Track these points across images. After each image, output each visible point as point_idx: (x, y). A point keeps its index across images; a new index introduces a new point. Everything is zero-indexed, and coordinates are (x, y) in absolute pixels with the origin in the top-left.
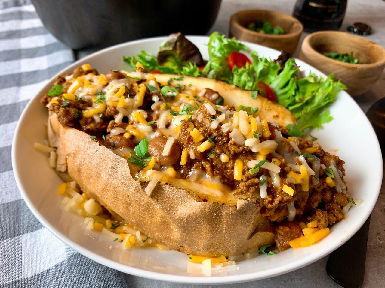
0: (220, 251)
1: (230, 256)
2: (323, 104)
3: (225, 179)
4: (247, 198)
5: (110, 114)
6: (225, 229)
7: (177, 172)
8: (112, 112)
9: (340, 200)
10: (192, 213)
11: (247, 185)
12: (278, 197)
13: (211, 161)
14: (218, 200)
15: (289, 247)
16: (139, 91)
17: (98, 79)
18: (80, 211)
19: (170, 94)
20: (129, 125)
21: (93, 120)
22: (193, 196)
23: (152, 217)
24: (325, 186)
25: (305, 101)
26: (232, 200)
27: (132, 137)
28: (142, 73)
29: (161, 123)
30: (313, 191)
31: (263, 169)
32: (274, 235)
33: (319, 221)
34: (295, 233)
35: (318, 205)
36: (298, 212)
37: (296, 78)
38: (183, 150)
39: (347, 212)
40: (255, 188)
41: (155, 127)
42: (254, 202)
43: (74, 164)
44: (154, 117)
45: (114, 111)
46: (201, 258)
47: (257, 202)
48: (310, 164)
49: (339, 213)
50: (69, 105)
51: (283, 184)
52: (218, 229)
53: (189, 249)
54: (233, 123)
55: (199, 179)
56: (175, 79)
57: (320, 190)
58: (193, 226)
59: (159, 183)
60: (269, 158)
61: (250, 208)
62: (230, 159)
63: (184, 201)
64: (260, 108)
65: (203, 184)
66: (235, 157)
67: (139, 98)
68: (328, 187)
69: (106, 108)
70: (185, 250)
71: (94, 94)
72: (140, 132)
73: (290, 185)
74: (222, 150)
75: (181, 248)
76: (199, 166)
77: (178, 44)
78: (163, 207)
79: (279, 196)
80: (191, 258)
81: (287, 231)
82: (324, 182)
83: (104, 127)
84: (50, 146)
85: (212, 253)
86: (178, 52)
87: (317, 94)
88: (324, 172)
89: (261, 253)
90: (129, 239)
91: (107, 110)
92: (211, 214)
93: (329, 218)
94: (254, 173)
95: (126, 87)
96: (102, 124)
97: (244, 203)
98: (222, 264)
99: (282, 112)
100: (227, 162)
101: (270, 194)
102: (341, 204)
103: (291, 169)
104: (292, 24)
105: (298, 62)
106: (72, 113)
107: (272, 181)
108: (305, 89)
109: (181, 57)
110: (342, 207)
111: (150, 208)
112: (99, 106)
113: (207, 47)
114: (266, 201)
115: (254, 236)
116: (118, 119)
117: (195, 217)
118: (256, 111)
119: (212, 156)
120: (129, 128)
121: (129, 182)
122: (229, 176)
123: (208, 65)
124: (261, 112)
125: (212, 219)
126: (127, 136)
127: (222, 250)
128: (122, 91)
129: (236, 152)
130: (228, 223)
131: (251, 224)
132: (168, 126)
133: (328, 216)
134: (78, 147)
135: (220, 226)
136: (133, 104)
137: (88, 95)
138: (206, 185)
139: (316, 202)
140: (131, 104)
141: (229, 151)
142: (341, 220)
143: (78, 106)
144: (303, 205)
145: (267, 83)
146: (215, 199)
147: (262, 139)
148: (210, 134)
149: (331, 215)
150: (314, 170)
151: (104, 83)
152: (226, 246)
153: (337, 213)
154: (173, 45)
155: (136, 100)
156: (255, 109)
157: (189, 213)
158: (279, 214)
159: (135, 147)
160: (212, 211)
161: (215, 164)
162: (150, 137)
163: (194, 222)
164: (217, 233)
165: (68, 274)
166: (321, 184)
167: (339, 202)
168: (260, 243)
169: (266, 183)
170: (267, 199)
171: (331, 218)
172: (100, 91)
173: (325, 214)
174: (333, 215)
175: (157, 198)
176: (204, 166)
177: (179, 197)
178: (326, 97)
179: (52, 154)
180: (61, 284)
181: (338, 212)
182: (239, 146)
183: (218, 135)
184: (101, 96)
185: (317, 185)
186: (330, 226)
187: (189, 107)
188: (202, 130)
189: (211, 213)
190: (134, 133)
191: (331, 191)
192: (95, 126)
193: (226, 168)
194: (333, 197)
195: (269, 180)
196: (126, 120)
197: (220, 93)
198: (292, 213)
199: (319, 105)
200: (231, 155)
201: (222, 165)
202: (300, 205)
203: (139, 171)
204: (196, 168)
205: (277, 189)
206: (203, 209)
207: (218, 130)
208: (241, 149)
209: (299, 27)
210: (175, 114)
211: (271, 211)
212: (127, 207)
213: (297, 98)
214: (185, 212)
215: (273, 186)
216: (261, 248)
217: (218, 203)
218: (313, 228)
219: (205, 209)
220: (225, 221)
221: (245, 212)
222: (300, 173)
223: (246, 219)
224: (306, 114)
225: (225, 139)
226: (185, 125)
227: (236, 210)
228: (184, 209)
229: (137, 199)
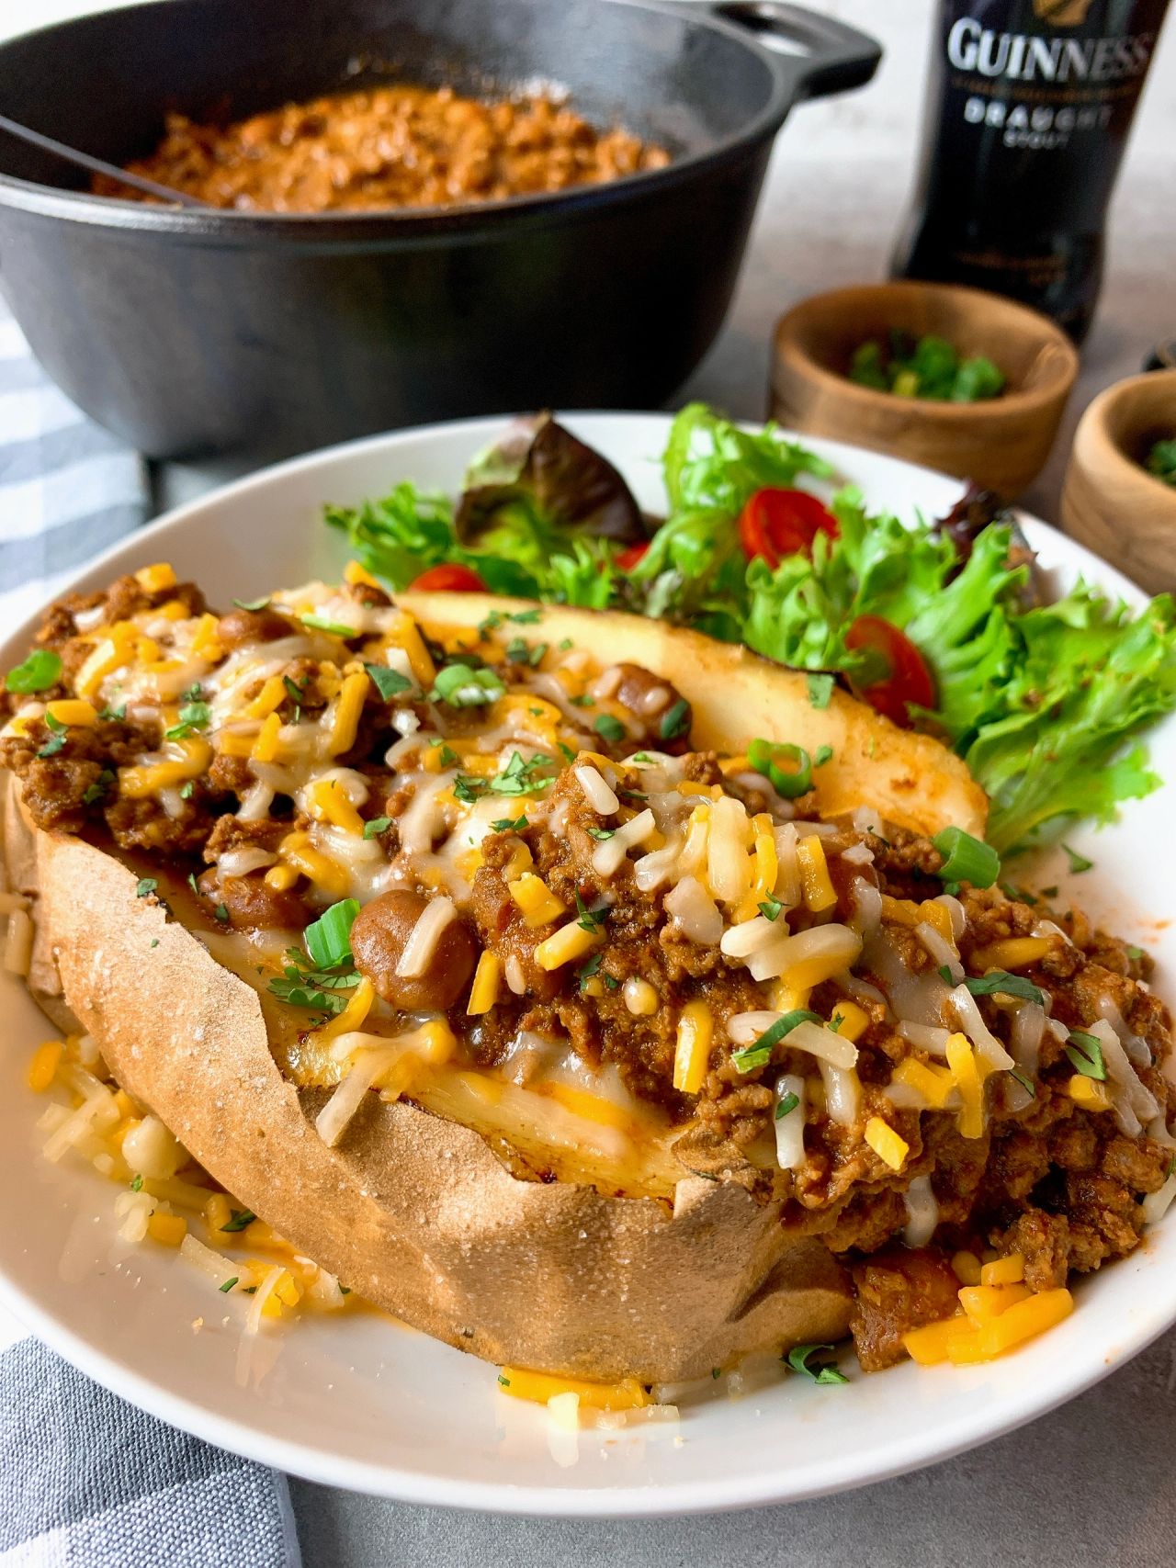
0: (618, 1361)
1: (660, 1382)
2: (1122, 721)
3: (647, 1077)
4: (720, 1170)
5: (222, 787)
6: (626, 1288)
7: (458, 1038)
8: (230, 779)
9: (1129, 1169)
10: (492, 1225)
11: (723, 1112)
12: (849, 1163)
13: (590, 1006)
14: (604, 1174)
15: (902, 1356)
16: (339, 694)
17: (191, 633)
18: (104, 1163)
19: (471, 693)
20: (293, 831)
21: (156, 809)
22: (501, 1155)
23: (351, 1221)
24: (1065, 1110)
25: (1044, 708)
26: (660, 1173)
27: (302, 883)
28: (368, 605)
29: (413, 829)
30: (1005, 1135)
31: (791, 1050)
32: (848, 1302)
33: (1030, 1258)
34: (928, 1302)
35: (1035, 1187)
36: (947, 1214)
37: (1013, 605)
38: (485, 954)
39: (1162, 1219)
40: (757, 1127)
41: (389, 845)
42: (745, 1189)
43: (78, 982)
44: (391, 805)
45: (236, 773)
46: (546, 1383)
47: (762, 1187)
48: (1000, 1024)
49: (1120, 1224)
50: (66, 751)
51: (868, 1112)
52: (600, 1287)
53: (496, 1348)
54: (685, 850)
55: (542, 1076)
56: (507, 616)
57: (1040, 1128)
58: (503, 1272)
59: (375, 1091)
60: (821, 1003)
61: (731, 1208)
62: (661, 1003)
63: (464, 1175)
64: (839, 746)
65: (553, 1097)
66: (682, 992)
67: (336, 723)
68: (1078, 1109)
69: (210, 762)
70: (482, 1349)
71: (168, 698)
72: (333, 866)
73: (897, 1120)
74: (633, 962)
75: (468, 1342)
76: (541, 1021)
77: (540, 460)
78: (384, 1193)
79: (853, 1160)
80: (506, 1382)
81: (896, 1293)
82: (1058, 1097)
83: (197, 834)
84: (10, 889)
85: (587, 1369)
86: (539, 491)
87: (1098, 677)
88: (1062, 1053)
89: (789, 1372)
90: (276, 1287)
91: (212, 768)
92: (569, 1233)
93: (1073, 1246)
94: (749, 1068)
95: (287, 681)
96: (190, 825)
97: (701, 1191)
98: (621, 1416)
99: (933, 767)
100: (651, 1013)
101: (818, 1151)
102: (1136, 1185)
103: (908, 1049)
104: (1036, 347)
105: (1034, 531)
106: (73, 784)
107: (824, 1096)
108: (1050, 656)
109: (554, 511)
110: (1139, 1198)
111: (342, 1186)
112: (184, 753)
113: (659, 469)
114: (800, 1180)
115: (760, 1308)
116: (253, 806)
117: (503, 1242)
118: (824, 760)
119: (590, 987)
120: (291, 846)
121: (264, 1079)
122: (659, 1066)
123: (657, 546)
124: (842, 762)
125: (572, 1251)
126: (277, 880)
127: (626, 1358)
128: (273, 694)
129: (691, 972)
130: (640, 1268)
131: (738, 1268)
132: (440, 839)
133: (1067, 1241)
134: (91, 918)
135: (606, 1278)
136: (313, 748)
137: (147, 702)
138: (566, 1104)
139: (1020, 1175)
140: (306, 748)
141: (662, 966)
142: (1131, 1251)
143: (104, 749)
144: (966, 1186)
145: (896, 619)
146: (591, 1171)
147: (798, 920)
148: (590, 896)
149: (1086, 1233)
150: (1009, 1050)
151: (212, 653)
152: (640, 1346)
153: (1114, 1224)
154: (519, 465)
155: (325, 731)
156: (817, 754)
157: (480, 1224)
158: (861, 1224)
159: (308, 929)
160: (571, 1223)
161: (603, 1016)
162: (369, 884)
163: (502, 1259)
164: (597, 1300)
166: (1044, 1105)
167: (1124, 1177)
168: (786, 1331)
169: (800, 1108)
170: (802, 1170)
171: (1083, 1246)
172: (194, 688)
173: (1058, 1231)
174: (1094, 1234)
175: (362, 1156)
176: (563, 1024)
177: (448, 1155)
178: (1135, 693)
179: (17, 923)
181: (1117, 1219)
182: (702, 951)
183: (620, 900)
184: (195, 711)
185: (1021, 1112)
186: (1077, 1279)
187: (533, 761)
188: (556, 874)
189: (568, 1227)
190: (308, 867)
191: (1091, 1130)
192: (166, 829)
193: (648, 1036)
194: (1099, 1155)
195: (814, 1094)
196: (283, 808)
197: (677, 684)
198: (923, 1218)
199: (1102, 724)
200: (666, 984)
201: (634, 1023)
202: (956, 1186)
203: (302, 1036)
204: (532, 1027)
205: (842, 1131)
206: (535, 1213)
207: (623, 878)
208: (708, 961)
209: (1063, 361)
210: (473, 791)
211: (821, 1220)
212: (262, 1173)
213: (1014, 691)
214: (467, 1216)
215: (828, 1118)
216: (792, 1352)
217: (598, 1189)
218: (1000, 1287)
219: (547, 1210)
220: (624, 1258)
221: (709, 1224)
222: (947, 1065)
223: (715, 1250)
224: (1051, 759)
225: (646, 916)
226: (495, 851)
227: (670, 1217)
228: (464, 1204)
229: (294, 1149)
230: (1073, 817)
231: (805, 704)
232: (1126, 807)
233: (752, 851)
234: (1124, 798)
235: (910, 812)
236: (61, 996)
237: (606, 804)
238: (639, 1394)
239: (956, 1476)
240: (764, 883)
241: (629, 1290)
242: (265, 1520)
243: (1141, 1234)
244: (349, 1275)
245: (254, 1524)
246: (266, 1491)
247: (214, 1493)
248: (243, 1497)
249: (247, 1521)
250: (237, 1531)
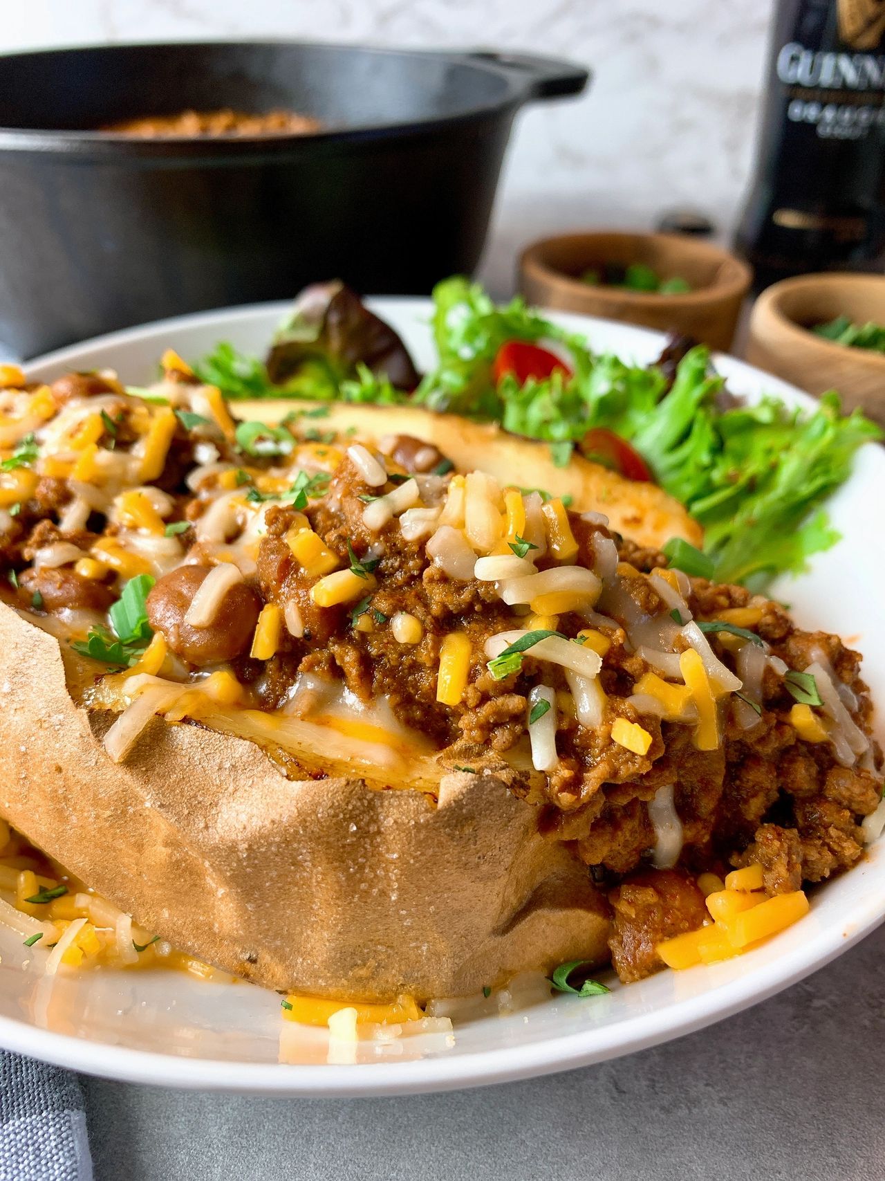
0: (392, 976)
1: (434, 997)
2: (806, 490)
3: (415, 707)
4: (482, 769)
5: (44, 505)
6: (396, 885)
8: (52, 496)
9: (848, 789)
10: (267, 823)
11: (482, 720)
12: (598, 764)
13: (362, 643)
14: (374, 776)
15: (658, 967)
16: (148, 430)
17: (27, 401)
19: (268, 449)
20: (104, 537)
22: (277, 761)
23: (140, 847)
24: (789, 739)
25: (743, 480)
26: (426, 777)
27: (110, 577)
28: (182, 384)
29: (208, 528)
31: (542, 662)
32: (605, 923)
33: (768, 867)
34: (678, 913)
35: (767, 807)
36: (690, 834)
37: (713, 409)
38: (266, 606)
40: (512, 732)
41: (187, 542)
42: (504, 783)
44: (191, 512)
45: (57, 491)
47: (520, 784)
49: (845, 837)
51: (613, 715)
52: (371, 887)
53: (278, 970)
54: (445, 510)
55: (319, 710)
56: (304, 415)
57: (769, 750)
58: (279, 876)
59: (160, 715)
60: (567, 626)
61: (492, 803)
62: (425, 632)
63: (242, 782)
64: (577, 495)
65: (330, 726)
66: (446, 623)
67: (146, 453)
68: (800, 741)
69: (36, 485)
70: (265, 975)
72: (137, 560)
73: (642, 720)
74: (400, 601)
75: (252, 968)
76: (319, 663)
77: (334, 319)
78: (167, 802)
79: (602, 761)
80: (289, 1007)
81: (649, 905)
82: (781, 725)
85: (364, 986)
87: (785, 457)
88: (782, 686)
89: (555, 993)
90: (77, 938)
91: (38, 490)
92: (340, 827)
93: (805, 855)
94: (504, 675)
95: (105, 418)
96: (16, 537)
97: (463, 783)
98: (398, 1029)
99: (656, 507)
100: (416, 641)
101: (569, 756)
102: (855, 806)
103: (646, 667)
107: (574, 708)
109: (346, 362)
110: (859, 819)
111: (131, 810)
112: (16, 481)
114: (554, 781)
115: (523, 926)
116: (72, 518)
117: (278, 840)
119: (361, 623)
120: (101, 546)
121: (62, 716)
125: (344, 846)
126: (85, 569)
127: (400, 971)
128: (97, 430)
129: (451, 607)
130: (408, 862)
132: (233, 536)
133: (799, 848)
135: (376, 876)
136: (125, 472)
138: (341, 730)
139: (754, 796)
140: (118, 471)
141: (426, 606)
142: (856, 862)
144: (707, 805)
145: (623, 434)
147: (545, 562)
148: (360, 550)
149: (815, 845)
151: (45, 410)
152: (413, 957)
153: (839, 838)
154: (317, 326)
155: (137, 459)
157: (256, 823)
158: (613, 838)
159: (112, 609)
160: (341, 816)
161: (374, 652)
163: (277, 859)
164: (369, 901)
166: (770, 729)
167: (844, 797)
168: (550, 951)
169: (551, 712)
170: (556, 771)
171: (813, 855)
172: (29, 437)
173: (791, 840)
174: (823, 845)
175: (147, 770)
176: (338, 662)
177: (227, 765)
178: (814, 465)
181: (841, 834)
182: (461, 587)
183: (388, 551)
184: (27, 451)
185: (751, 732)
186: (813, 886)
187: (317, 479)
188: (332, 536)
189: (338, 820)
190: (115, 562)
191: (812, 759)
193: (415, 667)
194: (821, 781)
195: (564, 702)
196: (97, 523)
198: (669, 837)
199: (791, 492)
200: (430, 617)
201: (401, 655)
202: (697, 807)
203: (98, 679)
204: (310, 669)
205: (591, 734)
206: (308, 808)
207: (390, 530)
208: (466, 595)
209: (738, 273)
210: (262, 497)
211: (575, 822)
212: (60, 812)
214: (243, 817)
215: (578, 723)
216: (556, 972)
217: (366, 783)
218: (744, 892)
219: (319, 804)
220: (393, 853)
221: (470, 817)
222: (683, 683)
223: (478, 847)
224: (752, 524)
225: (411, 563)
226: (276, 518)
227: (433, 809)
228: (242, 808)
229: (85, 778)
230: (772, 572)
231: (549, 465)
232: (814, 559)
233: (504, 512)
234: (812, 552)
237: (376, 480)
238: (414, 1010)
240: (514, 529)
241: (398, 888)
242: (61, 1161)
243: (863, 852)
244: (142, 911)
245: (50, 1164)
246: (64, 1135)
247: (12, 1136)
248: (41, 1140)
249: (43, 1162)
250: (32, 1171)
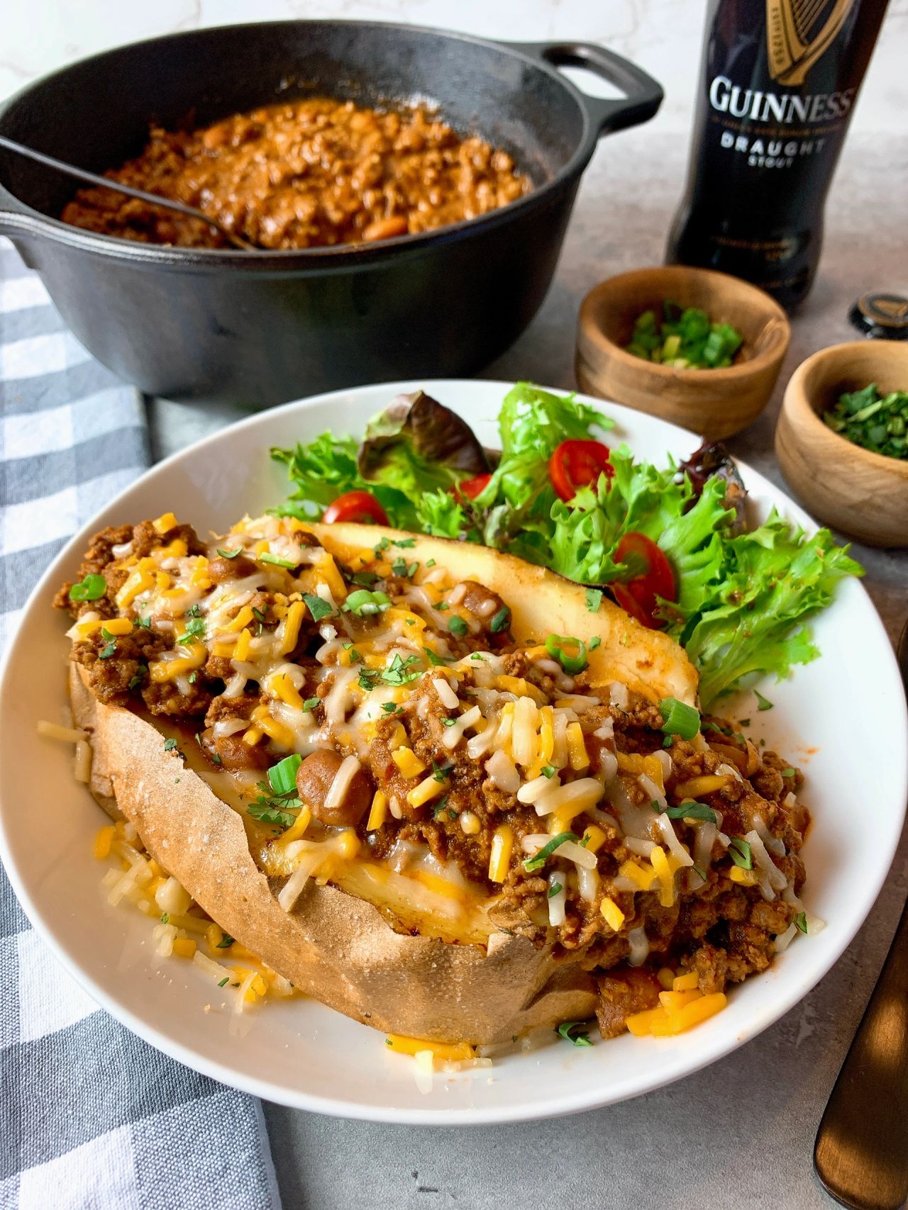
0: (456, 1033)
1: (482, 1044)
2: (794, 613)
3: (474, 869)
4: (516, 927)
5: (214, 675)
6: (460, 994)
7: (362, 842)
8: (220, 672)
9: (765, 921)
10: (382, 959)
11: (518, 893)
12: (591, 922)
13: (440, 827)
14: (448, 929)
15: (625, 1030)
16: (287, 615)
17: (190, 567)
18: (144, 906)
19: (369, 607)
20: (259, 704)
21: (174, 689)
22: (387, 918)
23: (299, 952)
24: (727, 887)
25: (743, 603)
26: (481, 928)
27: (265, 740)
28: (304, 546)
29: (334, 706)
30: (688, 903)
31: (558, 857)
32: (595, 997)
33: (702, 975)
34: (641, 999)
35: (708, 931)
36: (655, 947)
37: (727, 531)
38: (377, 793)
39: (785, 950)
40: (538, 902)
41: (319, 716)
42: (530, 938)
43: (127, 798)
44: (320, 690)
45: (223, 669)
46: (415, 1044)
47: (539, 937)
48: (687, 836)
49: (758, 954)
50: (117, 655)
51: (603, 894)
52: (445, 994)
53: (385, 1023)
54: (499, 732)
55: (411, 867)
56: (393, 543)
57: (711, 898)
58: (388, 984)
59: (313, 878)
60: (577, 828)
61: (521, 950)
62: (482, 827)
63: (365, 929)
64: (604, 638)
65: (419, 880)
66: (495, 820)
67: (285, 634)
68: (736, 885)
69: (207, 660)
70: (376, 1024)
71: (178, 614)
72: (285, 729)
73: (618, 899)
74: (466, 801)
75: (368, 1020)
76: (411, 835)
77: (415, 421)
78: (319, 939)
79: (593, 922)
80: (390, 1043)
81: (622, 994)
82: (723, 879)
83: (199, 705)
84: (75, 726)
85: (438, 1037)
86: (415, 441)
87: (780, 583)
88: (726, 853)
89: (559, 1037)
90: (252, 984)
91: (208, 664)
92: (426, 964)
93: (729, 968)
94: (533, 869)
95: (254, 609)
96: (194, 699)
97: (503, 941)
98: (458, 1064)
99: (664, 652)
100: (476, 833)
101: (574, 916)
102: (770, 930)
103: (629, 854)
104: (763, 319)
106: (122, 676)
107: (577, 884)
108: (751, 568)
109: (425, 453)
110: (773, 937)
111: (293, 932)
112: (189, 653)
113: (497, 425)
114: (562, 933)
115: (541, 1002)
116: (234, 688)
117: (388, 969)
118: (595, 647)
119: (440, 816)
120: (257, 714)
121: (246, 869)
122: (481, 862)
123: (493, 481)
124: (606, 648)
125: (428, 974)
126: (251, 738)
127: (461, 1031)
128: (246, 616)
129: (501, 808)
130: (468, 984)
131: (526, 982)
132: (350, 713)
133: (725, 966)
134: (135, 761)
135: (448, 989)
136: (271, 650)
137: (165, 617)
138: (426, 884)
139: (699, 925)
140: (267, 651)
141: (484, 804)
142: (764, 970)
143: (139, 650)
144: (666, 931)
145: (651, 536)
146: (439, 927)
147: (566, 776)
148: (441, 760)
149: (737, 960)
150: (692, 855)
151: (206, 584)
152: (469, 1024)
153: (755, 954)
154: (401, 423)
155: (279, 640)
156: (591, 643)
157: (375, 958)
158: (601, 955)
159: (270, 770)
160: (427, 959)
161: (448, 833)
162: (307, 740)
163: (388, 978)
164: (443, 1001)
165: (120, 1040)
166: (713, 885)
167: (763, 925)
168: (557, 1014)
169: (563, 892)
170: (564, 927)
171: (734, 968)
172: (194, 608)
173: (720, 959)
174: (742, 960)
175: (305, 917)
176: (424, 836)
177: (356, 918)
178: (803, 595)
179: (82, 749)
180: (105, 1062)
181: (756, 951)
182: (507, 796)
183: (459, 763)
184: (195, 624)
185: (698, 890)
186: (730, 987)
187: (408, 661)
188: (420, 746)
189: (425, 962)
190: (270, 730)
191: (744, 897)
192: (180, 704)
193: (475, 845)
194: (749, 912)
195: (572, 882)
196: (252, 689)
197: (502, 595)
198: (640, 949)
199: (782, 614)
200: (485, 815)
201: (466, 837)
202: (660, 931)
203: (269, 842)
204: (406, 837)
205: (588, 904)
206: (407, 953)
207: (460, 750)
208: (511, 802)
209: (782, 332)
210: (370, 681)
211: (575, 955)
212: (245, 921)
213: (725, 589)
214: (367, 953)
215: (580, 897)
216: (561, 1026)
217: (443, 940)
218: (684, 992)
219: (413, 951)
220: (459, 978)
221: (508, 959)
222: (651, 864)
223: (512, 973)
224: (748, 636)
225: (475, 773)
226: (384, 730)
227: (485, 956)
228: (365, 946)
229: (265, 910)
230: (762, 673)
231: (584, 609)
232: (797, 668)
233: (539, 732)
234: (795, 663)
235: (648, 682)
236: (114, 797)
237: (451, 702)
238: (469, 1052)
239: (663, 1097)
240: (546, 754)
241: (461, 996)
242: (248, 1120)
243: (771, 959)
244: (297, 979)
245: (241, 1122)
246: (248, 1103)
247: (217, 1104)
248: (234, 1106)
249: (237, 1121)
250: (231, 1127)
